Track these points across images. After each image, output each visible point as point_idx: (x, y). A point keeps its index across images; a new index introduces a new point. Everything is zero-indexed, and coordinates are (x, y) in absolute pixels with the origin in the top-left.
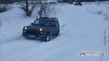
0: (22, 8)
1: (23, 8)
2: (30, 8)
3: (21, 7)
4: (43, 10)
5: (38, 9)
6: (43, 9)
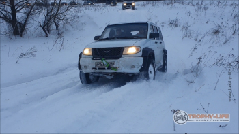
1: (5, 18)
4: (52, 21)
6: (52, 18)
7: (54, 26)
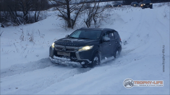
0: (60, 16)
1: (63, 16)
2: (72, 15)
3: (60, 14)
4: (92, 18)
5: (85, 16)
6: (92, 16)
7: (93, 22)
